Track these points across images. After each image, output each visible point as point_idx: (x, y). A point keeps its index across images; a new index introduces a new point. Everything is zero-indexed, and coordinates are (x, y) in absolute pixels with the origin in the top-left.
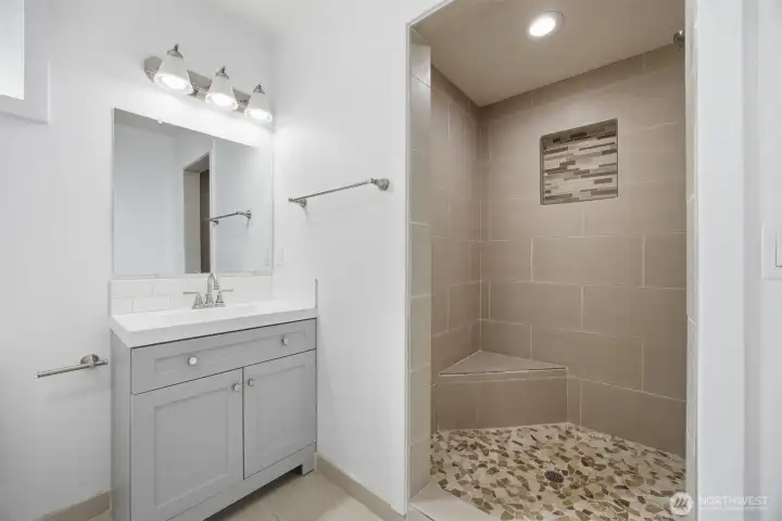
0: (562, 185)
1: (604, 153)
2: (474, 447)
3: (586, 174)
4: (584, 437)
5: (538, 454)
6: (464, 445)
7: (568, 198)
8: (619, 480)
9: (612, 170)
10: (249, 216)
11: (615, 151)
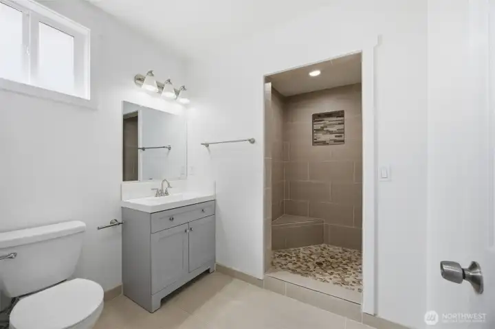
0: (322, 137)
1: (339, 124)
2: (285, 256)
3: (331, 133)
4: (331, 249)
5: (313, 256)
6: (281, 256)
7: (324, 143)
8: (344, 262)
9: (341, 132)
10: (169, 149)
11: (343, 124)
